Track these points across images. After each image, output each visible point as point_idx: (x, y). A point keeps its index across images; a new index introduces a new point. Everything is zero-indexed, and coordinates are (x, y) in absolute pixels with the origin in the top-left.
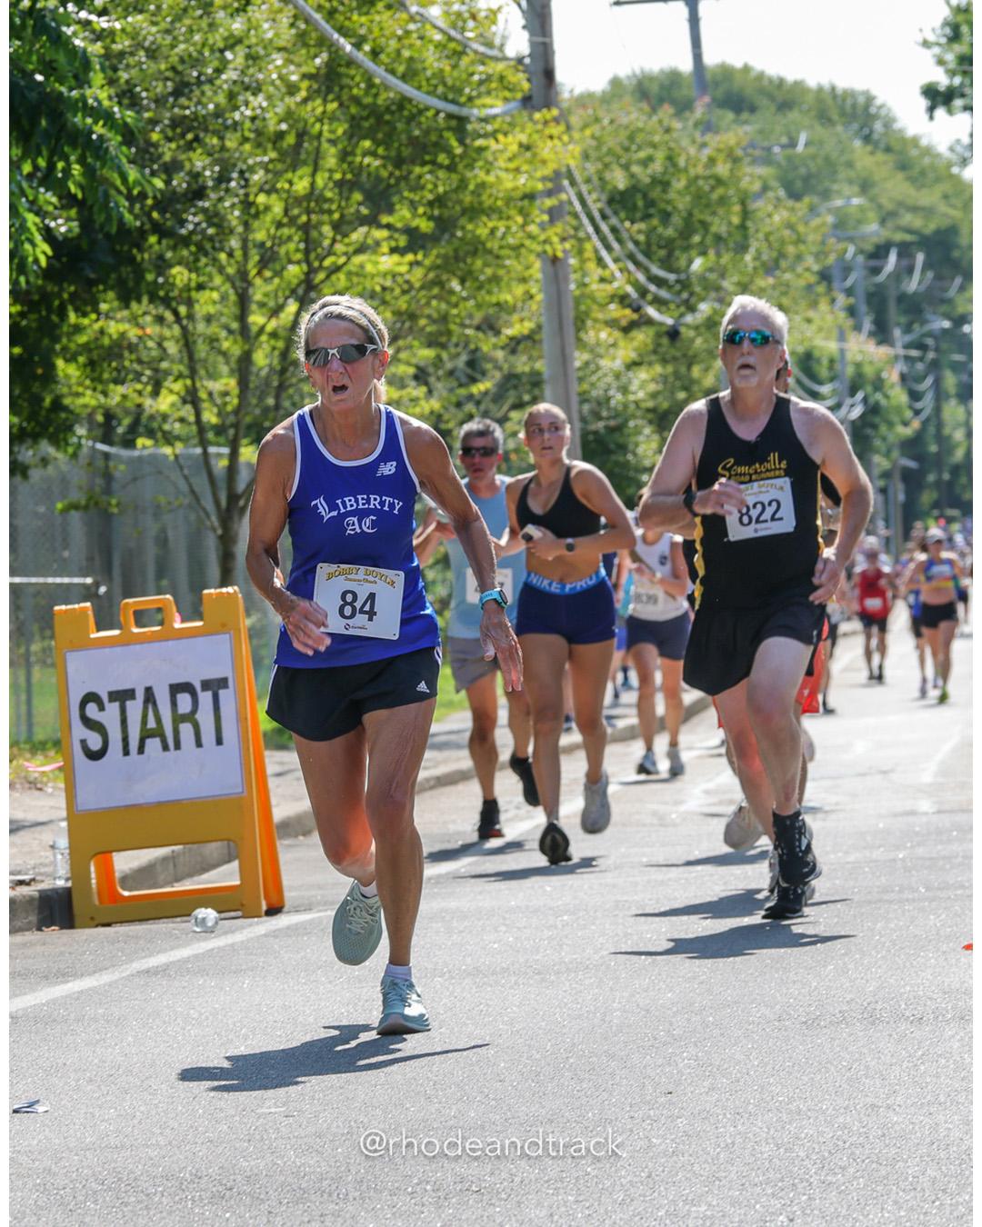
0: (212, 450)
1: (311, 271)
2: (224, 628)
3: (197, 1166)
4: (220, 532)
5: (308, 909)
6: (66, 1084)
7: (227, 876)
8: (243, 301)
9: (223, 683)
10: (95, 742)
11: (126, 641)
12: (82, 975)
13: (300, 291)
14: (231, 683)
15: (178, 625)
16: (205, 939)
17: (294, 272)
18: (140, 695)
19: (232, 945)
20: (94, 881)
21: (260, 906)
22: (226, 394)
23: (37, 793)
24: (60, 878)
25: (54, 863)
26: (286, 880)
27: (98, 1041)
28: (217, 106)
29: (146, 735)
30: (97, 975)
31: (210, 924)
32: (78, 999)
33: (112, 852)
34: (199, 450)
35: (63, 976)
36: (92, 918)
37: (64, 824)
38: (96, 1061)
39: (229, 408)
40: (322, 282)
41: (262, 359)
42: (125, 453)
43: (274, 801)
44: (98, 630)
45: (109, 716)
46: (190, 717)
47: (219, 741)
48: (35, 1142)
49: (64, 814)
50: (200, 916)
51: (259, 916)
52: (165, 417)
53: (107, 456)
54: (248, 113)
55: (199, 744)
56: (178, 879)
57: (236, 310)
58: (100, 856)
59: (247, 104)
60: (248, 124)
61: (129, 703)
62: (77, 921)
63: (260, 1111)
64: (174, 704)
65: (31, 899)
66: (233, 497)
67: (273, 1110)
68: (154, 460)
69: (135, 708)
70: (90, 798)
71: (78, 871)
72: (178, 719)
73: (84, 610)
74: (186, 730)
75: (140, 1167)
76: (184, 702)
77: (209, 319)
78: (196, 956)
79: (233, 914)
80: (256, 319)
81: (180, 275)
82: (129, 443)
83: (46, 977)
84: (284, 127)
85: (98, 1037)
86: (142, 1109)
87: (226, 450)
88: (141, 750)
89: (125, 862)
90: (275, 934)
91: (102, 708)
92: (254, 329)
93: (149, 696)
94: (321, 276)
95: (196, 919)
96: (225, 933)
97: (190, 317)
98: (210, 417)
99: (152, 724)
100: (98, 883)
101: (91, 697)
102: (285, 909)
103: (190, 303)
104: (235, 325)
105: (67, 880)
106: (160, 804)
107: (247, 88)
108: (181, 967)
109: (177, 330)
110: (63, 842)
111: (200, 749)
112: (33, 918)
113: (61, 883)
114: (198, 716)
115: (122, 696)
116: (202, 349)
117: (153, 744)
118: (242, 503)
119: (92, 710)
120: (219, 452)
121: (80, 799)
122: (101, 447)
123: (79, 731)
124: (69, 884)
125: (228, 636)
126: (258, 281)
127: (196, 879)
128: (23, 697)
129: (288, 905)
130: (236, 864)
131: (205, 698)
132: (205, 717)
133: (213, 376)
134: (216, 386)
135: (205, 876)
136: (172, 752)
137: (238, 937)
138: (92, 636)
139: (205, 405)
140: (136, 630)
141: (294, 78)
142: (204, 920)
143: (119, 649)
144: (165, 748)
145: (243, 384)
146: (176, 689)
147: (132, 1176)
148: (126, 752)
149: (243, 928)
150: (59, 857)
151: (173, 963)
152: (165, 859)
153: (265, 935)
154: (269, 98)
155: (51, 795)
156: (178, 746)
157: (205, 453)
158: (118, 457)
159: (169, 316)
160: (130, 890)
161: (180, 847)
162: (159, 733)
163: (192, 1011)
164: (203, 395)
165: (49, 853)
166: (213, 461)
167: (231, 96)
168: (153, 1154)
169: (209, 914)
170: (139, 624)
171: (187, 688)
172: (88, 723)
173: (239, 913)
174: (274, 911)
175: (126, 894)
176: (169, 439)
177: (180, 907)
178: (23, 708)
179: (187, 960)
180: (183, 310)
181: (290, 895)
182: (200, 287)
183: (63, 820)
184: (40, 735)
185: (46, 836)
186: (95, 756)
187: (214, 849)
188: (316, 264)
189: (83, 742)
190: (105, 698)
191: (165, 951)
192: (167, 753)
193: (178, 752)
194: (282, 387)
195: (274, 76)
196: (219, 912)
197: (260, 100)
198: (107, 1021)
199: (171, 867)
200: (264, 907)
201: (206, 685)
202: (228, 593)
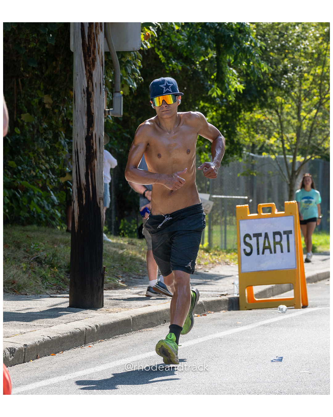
0: (287, 156)
1: (322, 99)
2: (291, 214)
3: (280, 389)
4: (289, 183)
5: (316, 306)
6: (238, 361)
7: (290, 295)
8: (299, 108)
9: (290, 232)
10: (248, 250)
11: (260, 217)
12: (243, 326)
13: (318, 105)
14: (293, 232)
15: (276, 212)
16: (282, 315)
17: (316, 99)
18: (263, 235)
19: (291, 317)
20: (246, 295)
21: (300, 305)
22: (292, 138)
23: (227, 266)
24: (235, 294)
25: (233, 289)
26: (309, 297)
27: (248, 347)
28: (293, 44)
29: (265, 248)
30: (247, 326)
31: (284, 310)
32: (241, 333)
33: (252, 286)
34: (283, 156)
35: (236, 325)
36: (246, 307)
37: (238, 276)
38: (247, 354)
39: (293, 143)
40: (325, 102)
41: (304, 128)
42: (259, 156)
43: (305, 271)
44: (250, 214)
45: (253, 242)
46: (280, 243)
47: (289, 251)
48: (228, 379)
49: (238, 273)
50: (281, 308)
51: (300, 308)
52: (272, 145)
53: (253, 157)
54: (303, 46)
55: (282, 252)
56: (273, 296)
57: (296, 111)
58: (248, 287)
59: (302, 43)
60: (302, 50)
61: (260, 238)
62: (241, 308)
63: (301, 372)
64: (274, 238)
65: (226, 300)
66: (294, 172)
67: (305, 372)
68: (269, 159)
69: (261, 240)
70: (245, 268)
71: (242, 292)
72: (275, 243)
73: (246, 207)
74: (278, 247)
75: (262, 389)
76: (278, 238)
77: (288, 114)
78: (280, 321)
79: (291, 307)
80: (303, 114)
81: (279, 99)
82: (260, 153)
83: (231, 326)
84: (314, 51)
85: (248, 346)
86: (262, 370)
87: (292, 157)
88: (263, 253)
89: (257, 289)
90: (305, 314)
91: (251, 239)
92: (302, 118)
93: (266, 236)
94: (324, 101)
95: (280, 308)
96: (289, 313)
97: (282, 113)
98: (287, 146)
99: (267, 245)
100: (248, 296)
101: (247, 235)
102: (308, 306)
103: (282, 108)
104: (296, 116)
105: (238, 294)
106: (269, 271)
107: (302, 38)
108: (275, 324)
109: (277, 117)
110: (237, 282)
111: (282, 253)
112: (226, 307)
113: (236, 296)
114: (282, 243)
115: (258, 235)
116: (285, 124)
117: (267, 251)
118: (296, 174)
119: (247, 240)
120: (290, 157)
121: (243, 268)
122: (252, 154)
123: (243, 246)
124: (238, 296)
125: (292, 217)
126: (304, 102)
127: (279, 295)
128: (223, 235)
129: (309, 305)
130: (293, 291)
131: (284, 237)
132: (284, 243)
133: (288, 132)
134: (289, 136)
135: (282, 295)
136: (273, 254)
137: (293, 315)
138: (249, 215)
139: (285, 142)
140: (263, 214)
141: (318, 35)
142: (282, 309)
143: (257, 220)
144: (271, 252)
145: (298, 135)
146: (275, 234)
147: (259, 392)
148: (258, 254)
149: (295, 312)
150: (236, 287)
151: (272, 323)
152: (269, 289)
153: (302, 315)
154: (309, 42)
155: (233, 267)
156: (275, 252)
157: (285, 157)
158: (257, 158)
159: (274, 112)
160: (258, 298)
161: (274, 285)
162: (269, 248)
163: (278, 339)
164: (285, 138)
165: (232, 286)
166: (288, 160)
167: (297, 41)
168: (266, 384)
169: (284, 307)
170: (263, 213)
171: (279, 233)
172: (246, 244)
173: (294, 307)
174: (305, 306)
175: (257, 299)
176: (274, 152)
177: (274, 305)
178: (223, 238)
179: (277, 322)
180: (279, 111)
181: (310, 302)
182: (285, 103)
183: (237, 275)
184: (229, 247)
185: (231, 280)
186: (248, 254)
187: (285, 286)
188: (323, 97)
189: (244, 250)
190: (252, 236)
191: (269, 318)
192: (271, 254)
193: (275, 254)
194: (310, 137)
195: (311, 35)
196: (287, 307)
197: (307, 42)
198: (251, 341)
199: (271, 291)
200: (302, 305)
201: (285, 232)
202: (293, 203)
